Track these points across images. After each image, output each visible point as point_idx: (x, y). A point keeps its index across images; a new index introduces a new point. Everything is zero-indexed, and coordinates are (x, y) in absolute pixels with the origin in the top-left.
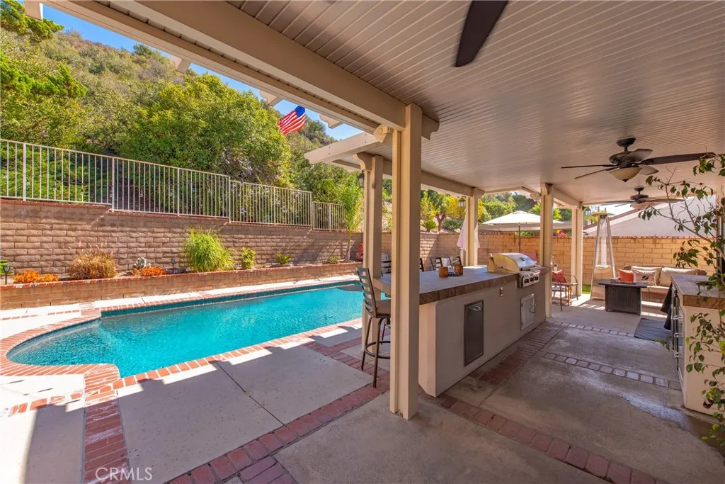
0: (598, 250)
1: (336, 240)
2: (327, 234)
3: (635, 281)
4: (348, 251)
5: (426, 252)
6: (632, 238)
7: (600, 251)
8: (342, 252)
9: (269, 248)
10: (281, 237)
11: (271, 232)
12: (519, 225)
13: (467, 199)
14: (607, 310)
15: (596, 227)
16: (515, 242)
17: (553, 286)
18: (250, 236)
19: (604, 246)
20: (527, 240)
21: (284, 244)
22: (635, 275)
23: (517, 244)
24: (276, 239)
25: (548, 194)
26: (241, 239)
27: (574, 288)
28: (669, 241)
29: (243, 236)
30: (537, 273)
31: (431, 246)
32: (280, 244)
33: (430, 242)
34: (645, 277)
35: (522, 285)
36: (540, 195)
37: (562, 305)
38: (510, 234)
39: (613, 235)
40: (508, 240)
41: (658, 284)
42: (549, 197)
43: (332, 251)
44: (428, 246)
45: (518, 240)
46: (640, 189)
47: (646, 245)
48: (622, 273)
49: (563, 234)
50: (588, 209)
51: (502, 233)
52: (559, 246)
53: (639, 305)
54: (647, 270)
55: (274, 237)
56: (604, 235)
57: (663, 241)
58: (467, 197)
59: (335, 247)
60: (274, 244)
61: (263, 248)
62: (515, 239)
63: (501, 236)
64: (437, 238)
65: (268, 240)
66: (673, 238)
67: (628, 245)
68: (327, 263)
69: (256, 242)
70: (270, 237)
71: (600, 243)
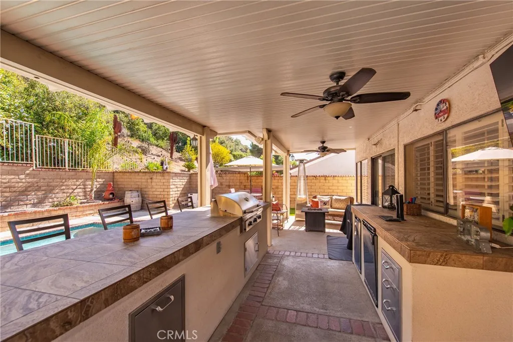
0: (299, 185)
1: (77, 179)
2: (63, 173)
3: (320, 207)
4: (91, 191)
5: (179, 189)
6: (314, 176)
7: (300, 186)
8: (85, 192)
12: (250, 167)
13: (198, 138)
14: (306, 230)
15: (297, 168)
16: (248, 179)
17: (273, 214)
19: (302, 181)
20: (255, 178)
22: (319, 202)
23: (249, 181)
25: (268, 139)
27: (285, 214)
28: (332, 178)
30: (259, 212)
31: (184, 183)
33: (184, 181)
34: (325, 203)
35: (245, 229)
36: (263, 139)
37: (278, 229)
38: (245, 173)
39: (307, 175)
40: (243, 178)
41: (331, 207)
42: (269, 142)
43: (70, 191)
44: (181, 183)
45: (249, 178)
46: (323, 142)
47: (321, 181)
48: (313, 201)
49: (276, 174)
50: (293, 156)
51: (239, 173)
52: (275, 183)
53: (324, 224)
54: (326, 199)
56: (302, 174)
57: (329, 178)
58: (199, 136)
59: (75, 187)
62: (248, 177)
63: (239, 175)
64: (190, 177)
66: (334, 176)
67: (312, 181)
68: (57, 206)
71: (300, 179)
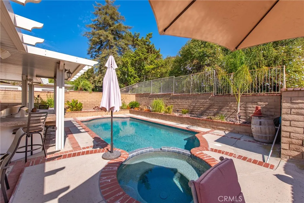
9: (187, 106)
10: (192, 100)
11: (187, 98)
18: (179, 100)
21: (194, 104)
24: (190, 101)
26: (176, 101)
29: (177, 100)
32: (192, 104)
55: (189, 100)
60: (189, 104)
61: (184, 106)
65: (186, 102)
69: (182, 103)
70: (187, 100)
